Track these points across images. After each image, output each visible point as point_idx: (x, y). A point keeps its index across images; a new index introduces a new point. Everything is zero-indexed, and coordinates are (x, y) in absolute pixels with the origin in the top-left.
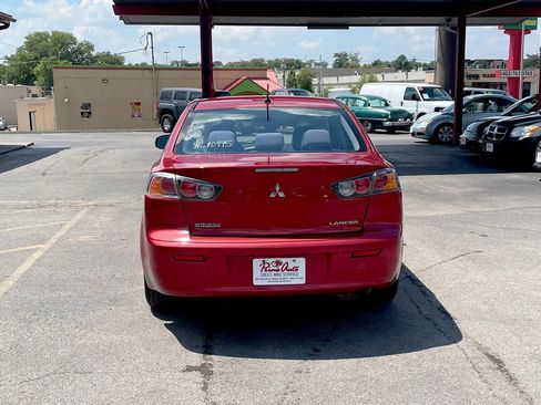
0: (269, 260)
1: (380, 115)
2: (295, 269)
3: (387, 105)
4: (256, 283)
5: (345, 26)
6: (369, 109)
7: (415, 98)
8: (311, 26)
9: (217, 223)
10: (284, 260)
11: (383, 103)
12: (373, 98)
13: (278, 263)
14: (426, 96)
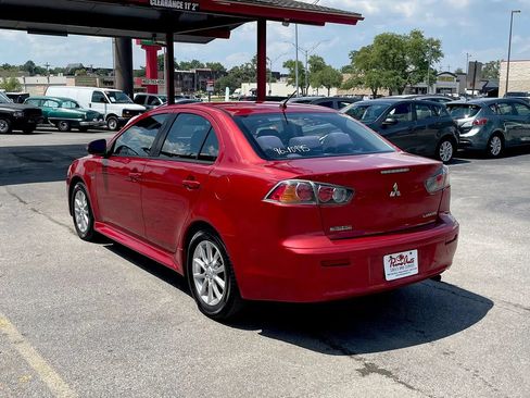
0: (395, 256)
1: (76, 116)
2: (412, 261)
3: (78, 106)
4: (388, 278)
5: (64, 33)
6: (63, 110)
7: (103, 100)
8: (31, 31)
9: (348, 225)
10: (404, 254)
11: (74, 105)
12: (65, 100)
13: (401, 257)
14: (113, 99)
